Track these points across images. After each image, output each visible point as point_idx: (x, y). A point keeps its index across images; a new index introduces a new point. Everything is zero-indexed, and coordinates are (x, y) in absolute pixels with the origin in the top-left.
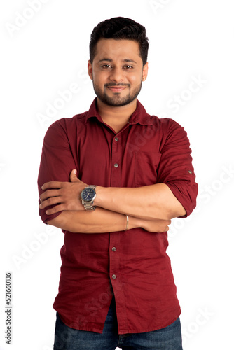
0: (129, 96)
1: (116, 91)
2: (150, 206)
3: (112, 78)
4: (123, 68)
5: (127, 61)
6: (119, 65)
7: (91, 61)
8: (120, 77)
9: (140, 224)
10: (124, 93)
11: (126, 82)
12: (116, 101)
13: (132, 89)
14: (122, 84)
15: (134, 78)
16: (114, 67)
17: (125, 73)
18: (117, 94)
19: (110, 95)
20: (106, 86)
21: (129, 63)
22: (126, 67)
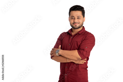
0: (79, 26)
1: (75, 25)
2: (71, 56)
3: (74, 21)
4: (77, 18)
5: (78, 16)
6: (76, 18)
7: (69, 17)
8: (76, 21)
9: (72, 61)
10: (78, 25)
11: (78, 22)
12: (76, 27)
13: (80, 24)
14: (77, 23)
15: (81, 21)
16: (75, 18)
17: (78, 20)
18: (76, 25)
19: (74, 26)
20: (73, 23)
21: (79, 17)
22: (78, 18)
